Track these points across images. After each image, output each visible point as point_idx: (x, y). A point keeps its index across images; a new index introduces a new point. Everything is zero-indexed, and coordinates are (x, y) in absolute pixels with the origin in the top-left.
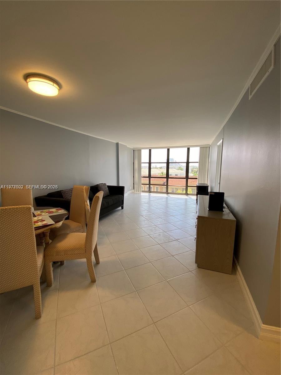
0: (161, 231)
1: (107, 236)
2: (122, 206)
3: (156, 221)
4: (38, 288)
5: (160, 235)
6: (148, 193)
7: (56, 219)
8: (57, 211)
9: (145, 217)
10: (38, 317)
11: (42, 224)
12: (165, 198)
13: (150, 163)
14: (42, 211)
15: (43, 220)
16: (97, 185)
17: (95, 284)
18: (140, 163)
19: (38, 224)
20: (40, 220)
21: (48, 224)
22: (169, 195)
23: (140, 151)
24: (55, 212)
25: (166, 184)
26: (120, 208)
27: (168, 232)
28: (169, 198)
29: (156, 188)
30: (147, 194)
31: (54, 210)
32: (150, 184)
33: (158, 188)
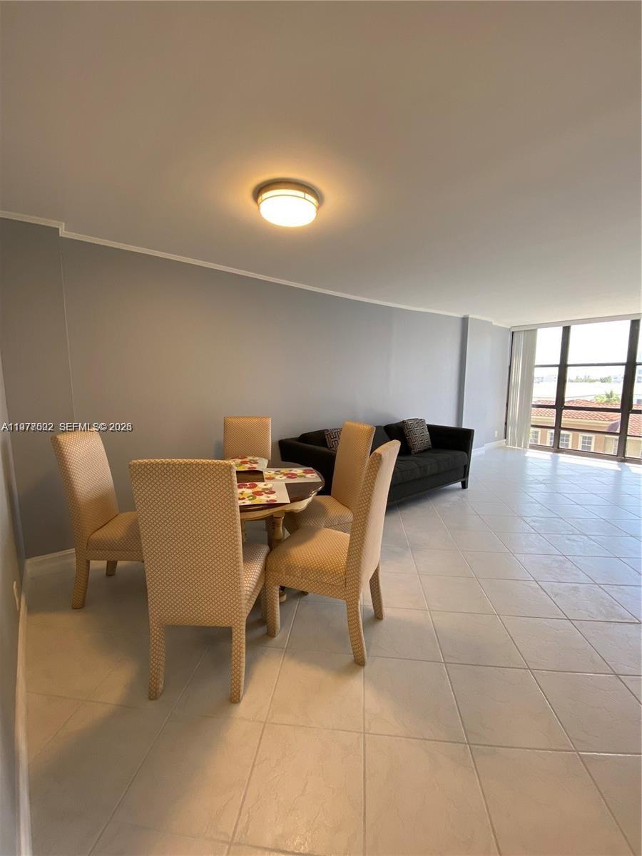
0: (583, 578)
1: (412, 552)
2: (463, 480)
3: (567, 542)
4: (240, 636)
5: (576, 589)
6: (551, 453)
7: (297, 492)
8: (304, 474)
9: (532, 524)
10: (234, 699)
11: (268, 499)
12: (613, 473)
13: (563, 367)
14: (279, 471)
15: (273, 490)
16: (403, 422)
17: (362, 670)
18: (529, 366)
19: (262, 497)
20: (267, 489)
21: (277, 502)
22: (626, 464)
23: (531, 333)
24: (299, 476)
25: (618, 431)
26: (459, 485)
27: (607, 588)
28: (625, 474)
29: (584, 438)
30: (547, 456)
31: (299, 471)
32: (558, 427)
33: (590, 438)
